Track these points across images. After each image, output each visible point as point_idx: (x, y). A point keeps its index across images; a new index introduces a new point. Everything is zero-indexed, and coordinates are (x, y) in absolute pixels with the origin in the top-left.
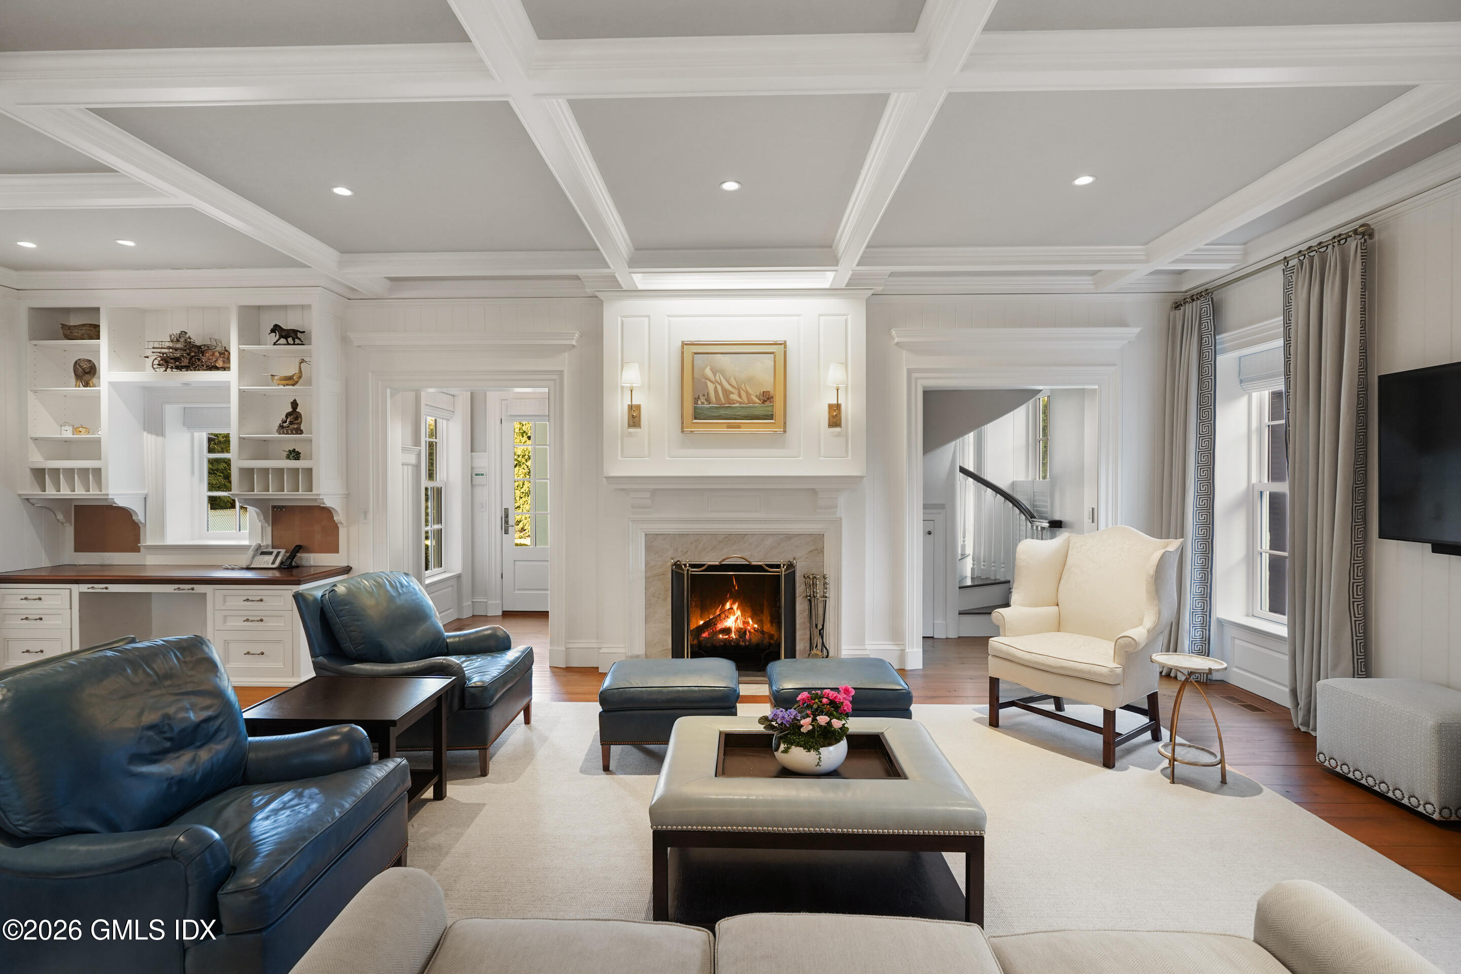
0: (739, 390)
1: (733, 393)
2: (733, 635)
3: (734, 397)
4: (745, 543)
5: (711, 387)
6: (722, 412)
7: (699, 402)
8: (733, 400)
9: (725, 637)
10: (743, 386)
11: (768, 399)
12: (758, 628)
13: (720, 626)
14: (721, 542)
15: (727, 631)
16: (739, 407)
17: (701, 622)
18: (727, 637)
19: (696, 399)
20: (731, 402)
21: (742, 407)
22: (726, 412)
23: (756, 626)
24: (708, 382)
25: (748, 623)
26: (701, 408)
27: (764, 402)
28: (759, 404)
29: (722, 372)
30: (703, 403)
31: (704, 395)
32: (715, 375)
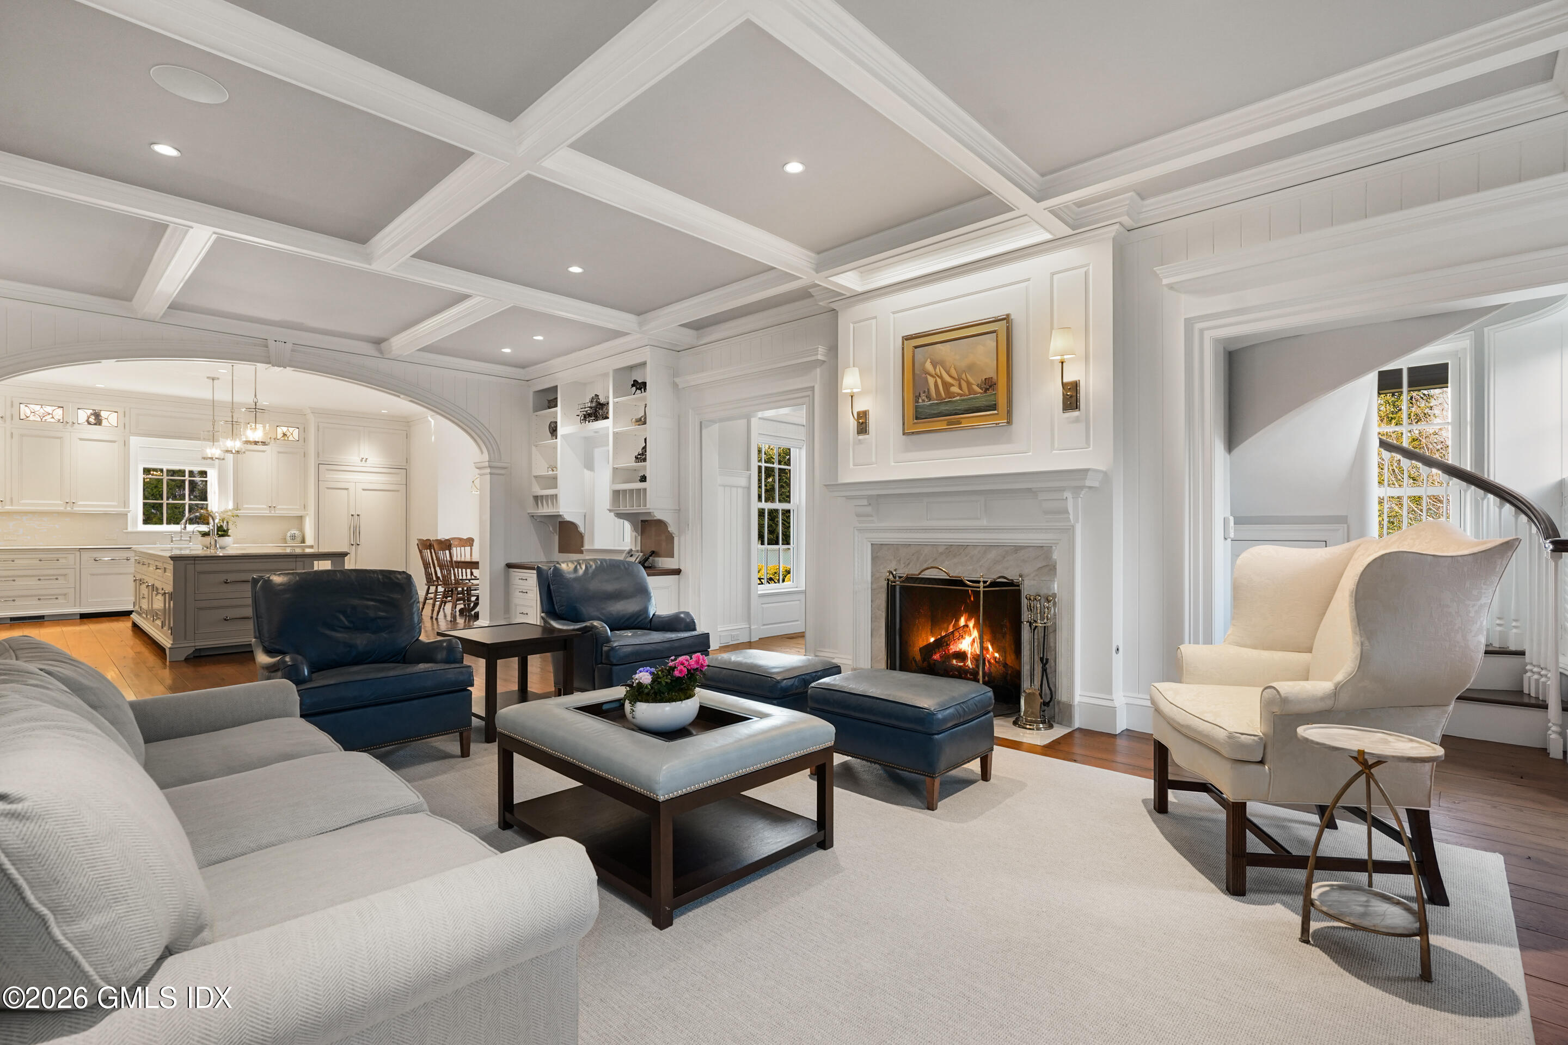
0: (959, 380)
1: (953, 385)
2: (969, 663)
3: (955, 389)
4: (966, 556)
5: (931, 381)
6: (943, 408)
7: (920, 401)
8: (954, 393)
9: (959, 664)
10: (964, 376)
11: (990, 387)
12: (999, 659)
13: (953, 648)
14: (941, 554)
15: (961, 656)
16: (959, 400)
17: (932, 640)
18: (962, 664)
19: (917, 397)
20: (950, 394)
21: (963, 400)
22: (947, 408)
23: (997, 655)
24: (929, 377)
25: (987, 649)
26: (923, 407)
27: (987, 390)
28: (981, 393)
29: (942, 363)
30: (923, 401)
31: (924, 392)
32: (935, 368)
